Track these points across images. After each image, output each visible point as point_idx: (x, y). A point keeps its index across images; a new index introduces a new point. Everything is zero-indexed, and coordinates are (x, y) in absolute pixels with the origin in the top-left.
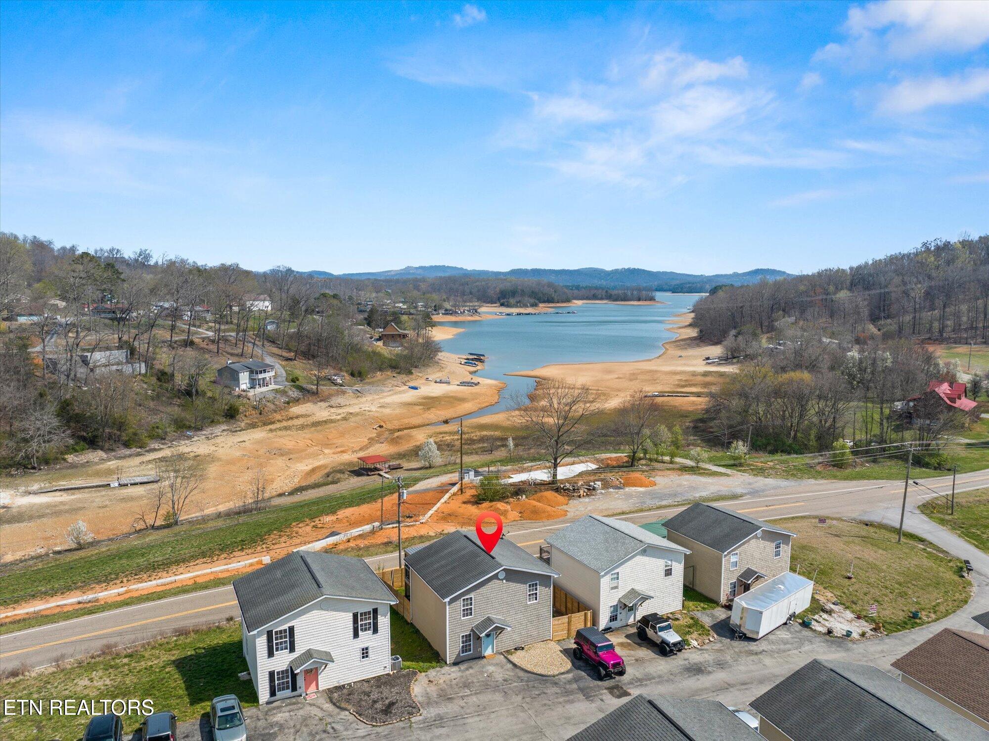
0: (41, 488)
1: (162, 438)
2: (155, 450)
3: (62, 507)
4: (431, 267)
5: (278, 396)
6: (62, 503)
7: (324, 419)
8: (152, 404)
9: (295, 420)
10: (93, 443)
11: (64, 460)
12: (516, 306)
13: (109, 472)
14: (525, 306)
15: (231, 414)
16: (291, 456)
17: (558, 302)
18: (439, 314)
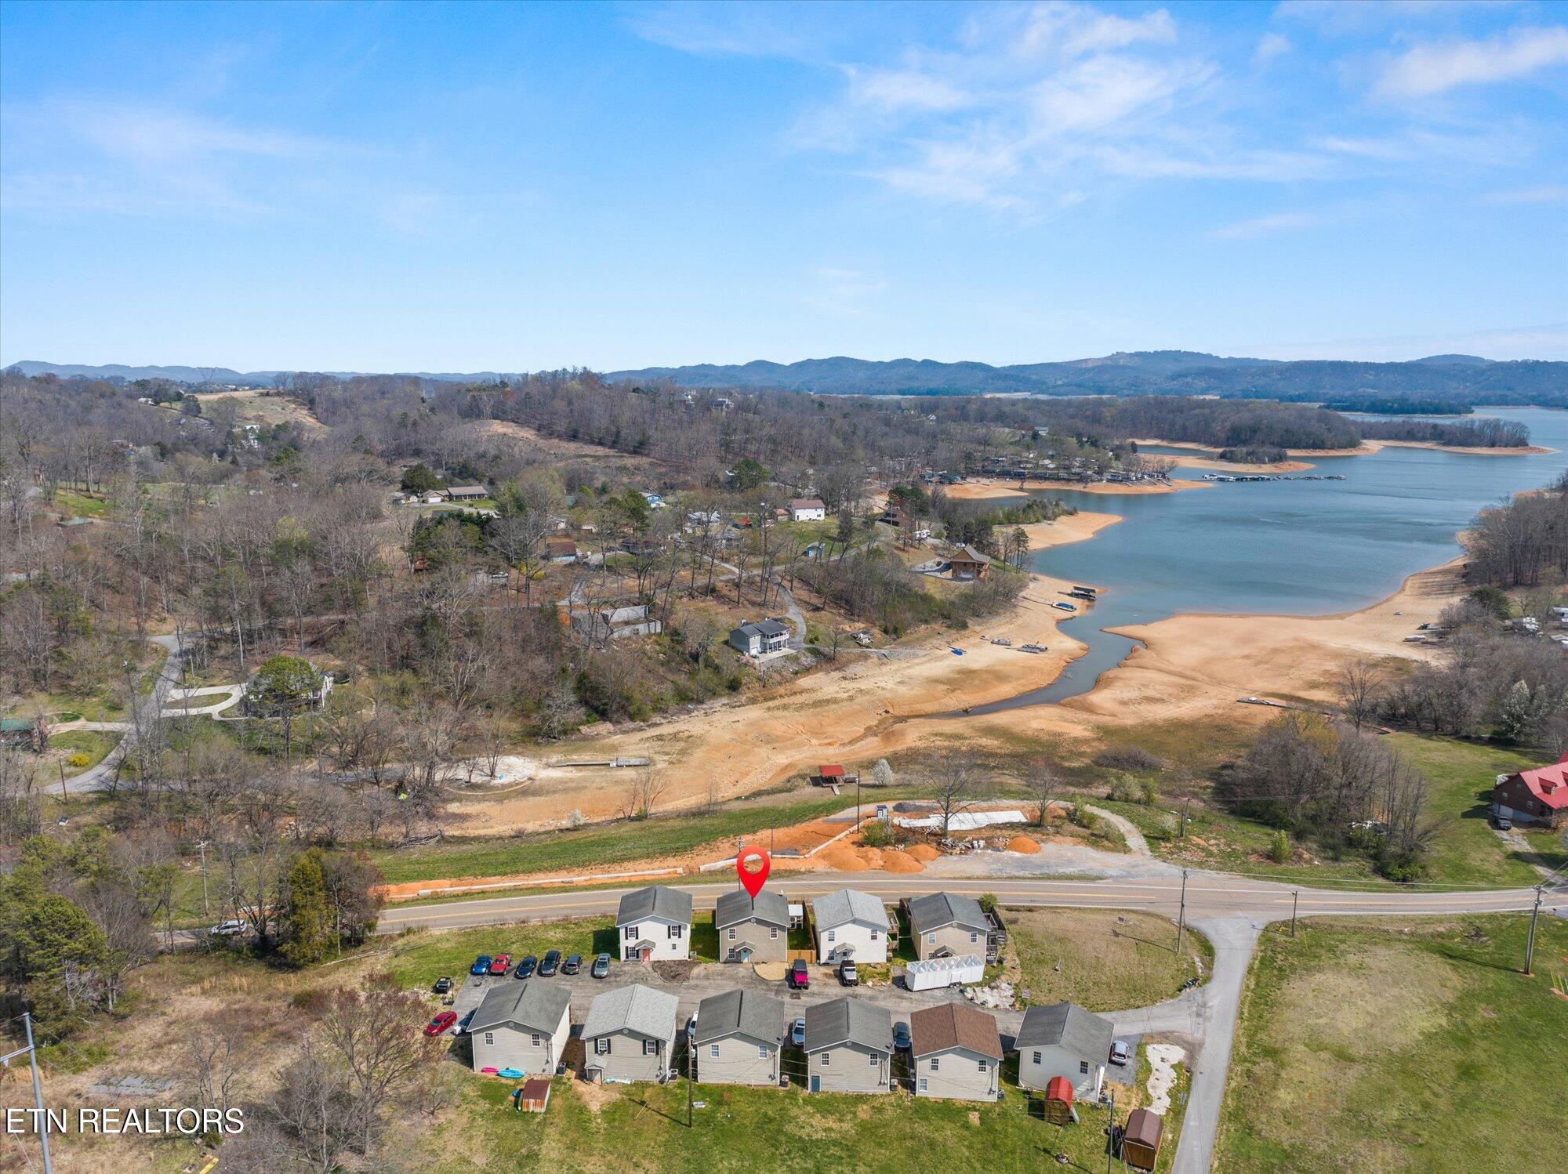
0: (558, 762)
1: (662, 711)
2: (656, 725)
3: (571, 785)
4: (1156, 353)
5: (788, 664)
6: (571, 780)
7: (829, 697)
8: (661, 670)
9: (799, 696)
10: (603, 714)
11: (579, 730)
12: (1246, 462)
13: (614, 748)
14: (1260, 461)
15: (734, 686)
16: (777, 745)
17: (1332, 448)
18: (1101, 480)
